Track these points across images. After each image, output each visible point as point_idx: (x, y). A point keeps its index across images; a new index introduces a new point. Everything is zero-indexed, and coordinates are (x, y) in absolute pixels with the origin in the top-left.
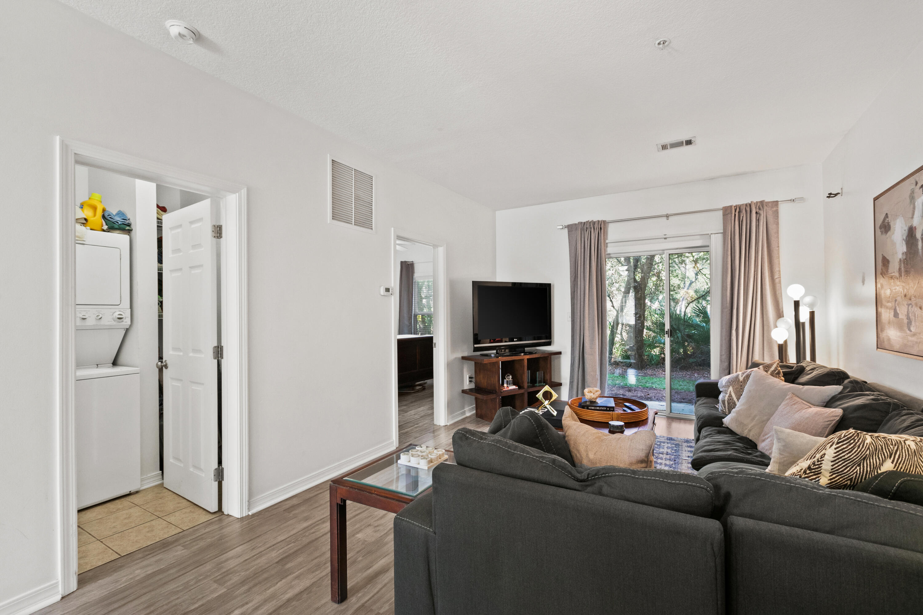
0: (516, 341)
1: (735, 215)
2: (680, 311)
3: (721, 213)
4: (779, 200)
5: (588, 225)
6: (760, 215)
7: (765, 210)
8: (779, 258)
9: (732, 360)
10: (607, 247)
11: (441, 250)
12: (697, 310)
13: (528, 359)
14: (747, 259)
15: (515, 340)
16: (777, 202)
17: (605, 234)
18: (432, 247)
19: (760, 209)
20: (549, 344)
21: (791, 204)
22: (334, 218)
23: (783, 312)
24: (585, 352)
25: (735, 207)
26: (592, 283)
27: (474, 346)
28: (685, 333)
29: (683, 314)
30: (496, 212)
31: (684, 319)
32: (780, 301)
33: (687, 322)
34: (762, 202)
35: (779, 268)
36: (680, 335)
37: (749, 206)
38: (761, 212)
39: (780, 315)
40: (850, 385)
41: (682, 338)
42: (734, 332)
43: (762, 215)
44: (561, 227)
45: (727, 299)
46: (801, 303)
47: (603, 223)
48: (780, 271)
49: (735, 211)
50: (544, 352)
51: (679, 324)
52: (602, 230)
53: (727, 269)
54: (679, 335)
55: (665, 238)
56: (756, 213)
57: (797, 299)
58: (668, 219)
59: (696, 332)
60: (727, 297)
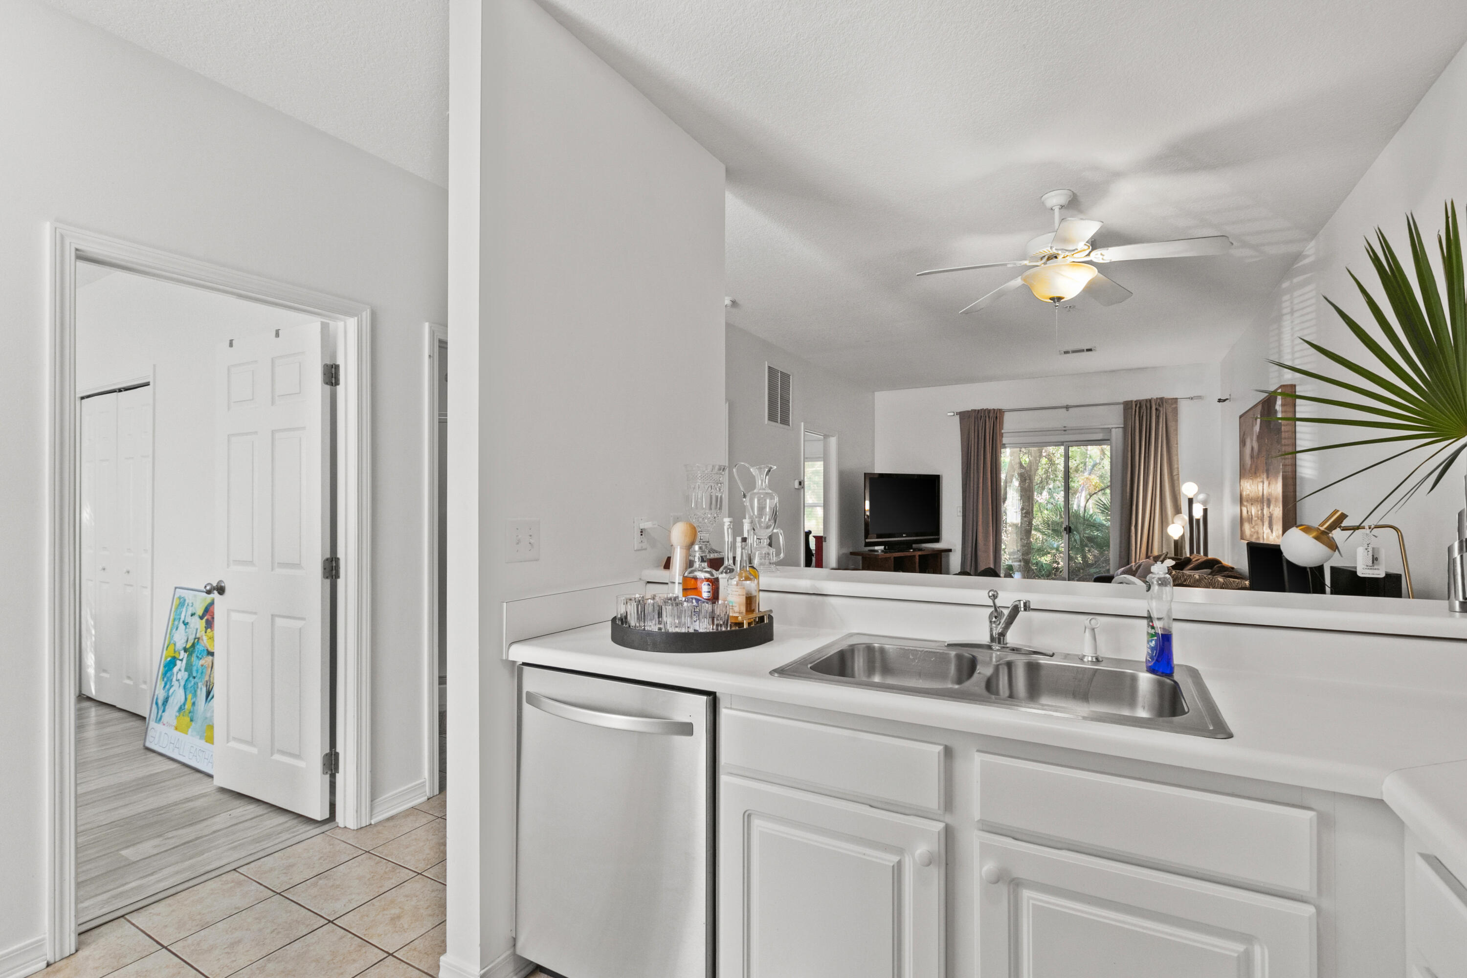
0: (905, 537)
1: (1136, 410)
2: (1079, 506)
3: (1122, 407)
4: (1178, 397)
5: (982, 413)
6: (1160, 412)
7: (1164, 407)
8: (1177, 455)
9: (1131, 556)
10: (1002, 437)
11: (833, 441)
12: (1101, 505)
13: (919, 556)
14: (1147, 455)
15: (904, 535)
16: (1177, 399)
17: (1001, 425)
18: (822, 437)
19: (1159, 406)
20: (937, 540)
21: (1189, 401)
22: (770, 419)
23: (1181, 508)
24: (978, 549)
25: (1135, 402)
26: (986, 475)
27: (865, 541)
28: (1085, 535)
29: (1082, 510)
30: (876, 393)
31: (1084, 516)
32: (1178, 497)
33: (1088, 520)
34: (1162, 399)
35: (1178, 464)
36: (1079, 537)
37: (1149, 402)
38: (1161, 409)
39: (1178, 511)
40: (1217, 568)
41: (1081, 542)
42: (1133, 528)
43: (1162, 412)
44: (952, 414)
45: (1126, 496)
46: (1194, 500)
47: (998, 412)
48: (1178, 468)
49: (1136, 407)
50: (933, 550)
51: (1077, 523)
52: (998, 420)
53: (1127, 464)
54: (1077, 537)
55: (1065, 431)
56: (1156, 409)
57: (1191, 497)
58: (1067, 410)
59: (1099, 534)
60: (1126, 493)
